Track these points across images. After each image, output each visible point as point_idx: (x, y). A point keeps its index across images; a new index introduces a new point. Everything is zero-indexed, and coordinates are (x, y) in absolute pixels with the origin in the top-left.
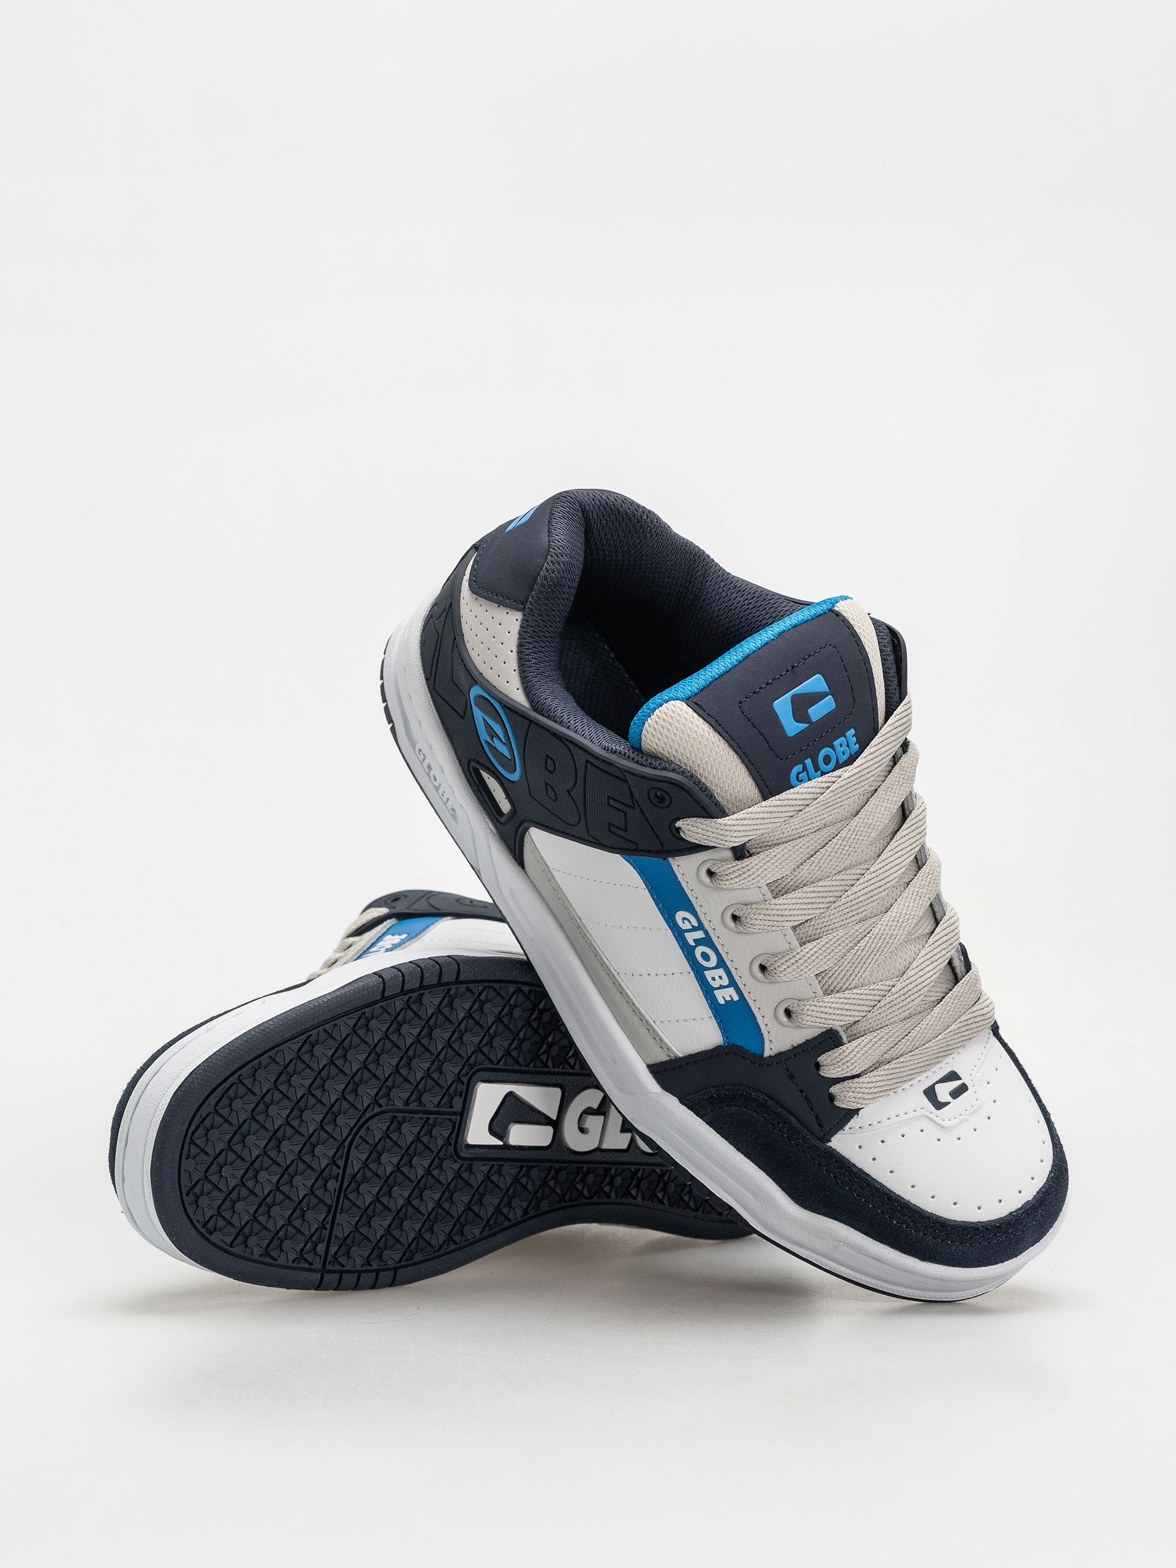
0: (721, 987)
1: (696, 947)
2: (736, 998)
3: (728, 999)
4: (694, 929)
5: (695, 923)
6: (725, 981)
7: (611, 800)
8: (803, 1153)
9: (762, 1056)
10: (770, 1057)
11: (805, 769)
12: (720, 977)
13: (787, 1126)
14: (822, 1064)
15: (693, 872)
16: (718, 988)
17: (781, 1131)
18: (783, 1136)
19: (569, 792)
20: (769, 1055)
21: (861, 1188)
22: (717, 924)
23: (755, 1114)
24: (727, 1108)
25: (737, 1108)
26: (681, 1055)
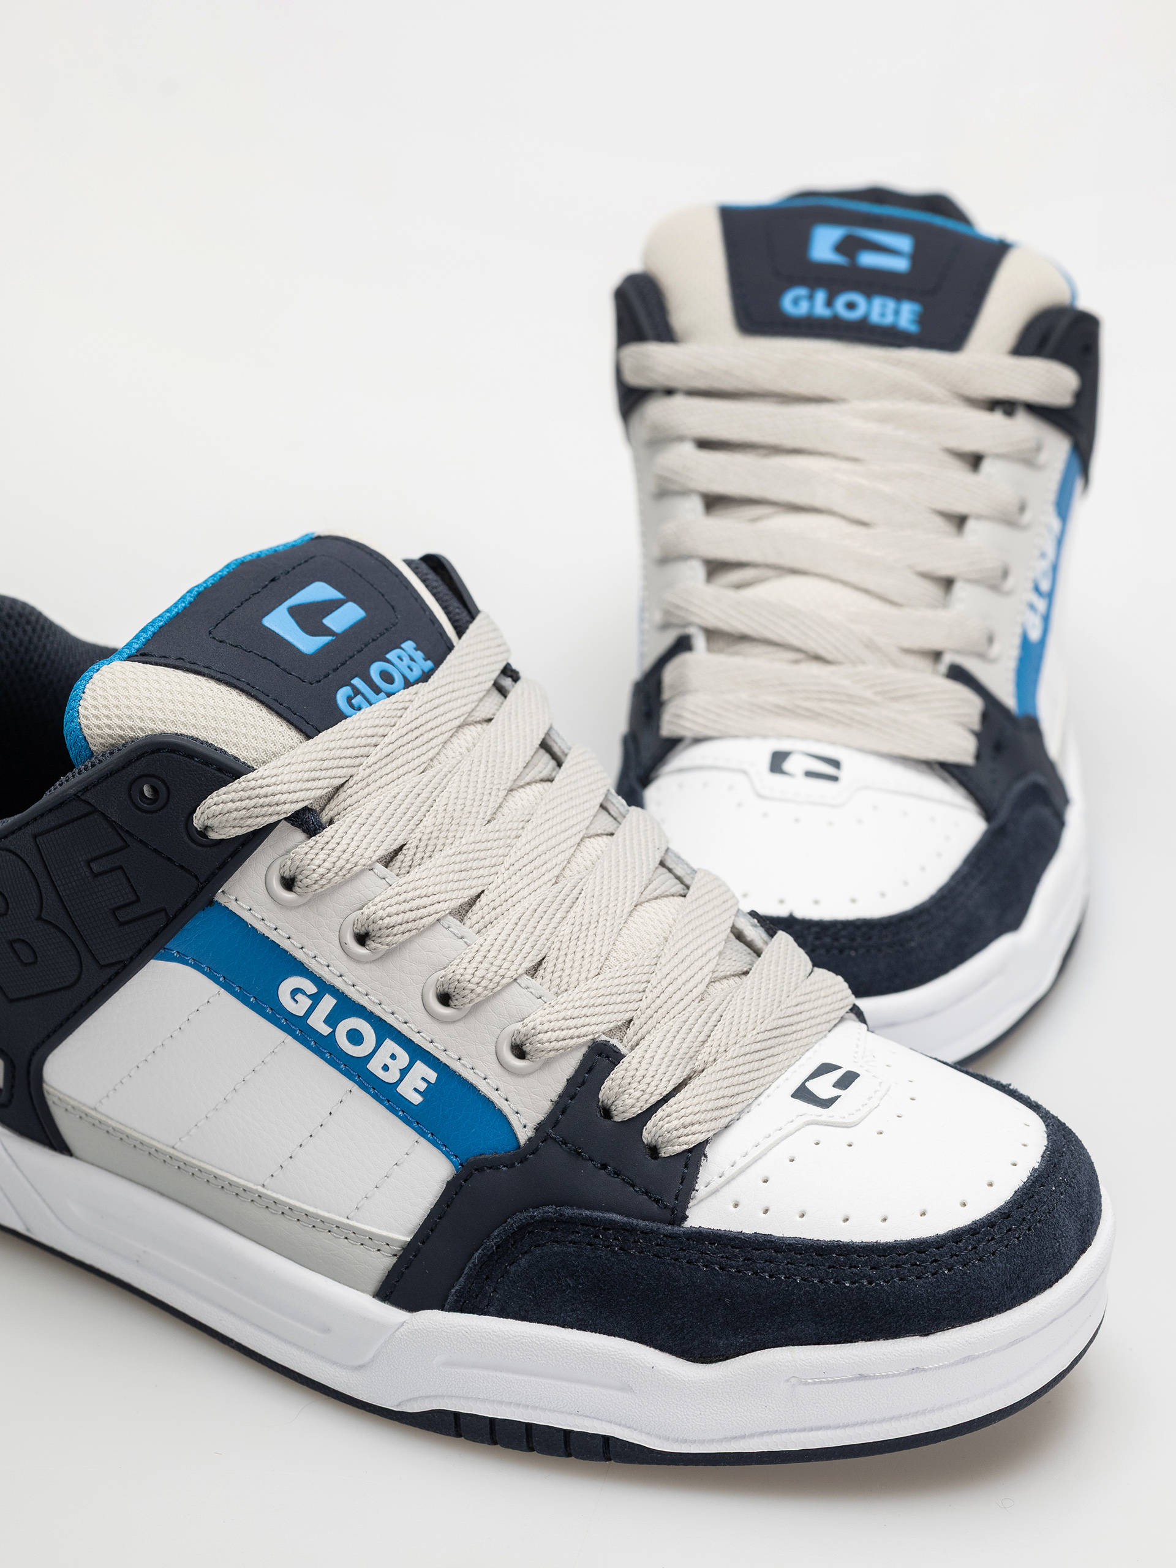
0: (404, 1072)
1: (334, 1031)
2: (432, 1076)
3: (422, 1086)
4: (316, 999)
5: (311, 989)
6: (404, 1058)
7: (93, 865)
8: (656, 1259)
9: (519, 1147)
10: (530, 1139)
11: (357, 692)
12: (393, 1057)
13: (611, 1232)
14: (610, 1102)
15: (264, 896)
16: (401, 1080)
17: (607, 1247)
18: (613, 1251)
19: (39, 918)
20: (526, 1138)
21: (771, 1262)
22: (341, 964)
23: (556, 1248)
24: (512, 1269)
25: (526, 1256)
26: (409, 1239)
